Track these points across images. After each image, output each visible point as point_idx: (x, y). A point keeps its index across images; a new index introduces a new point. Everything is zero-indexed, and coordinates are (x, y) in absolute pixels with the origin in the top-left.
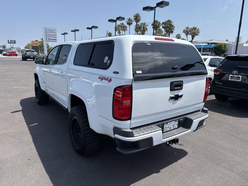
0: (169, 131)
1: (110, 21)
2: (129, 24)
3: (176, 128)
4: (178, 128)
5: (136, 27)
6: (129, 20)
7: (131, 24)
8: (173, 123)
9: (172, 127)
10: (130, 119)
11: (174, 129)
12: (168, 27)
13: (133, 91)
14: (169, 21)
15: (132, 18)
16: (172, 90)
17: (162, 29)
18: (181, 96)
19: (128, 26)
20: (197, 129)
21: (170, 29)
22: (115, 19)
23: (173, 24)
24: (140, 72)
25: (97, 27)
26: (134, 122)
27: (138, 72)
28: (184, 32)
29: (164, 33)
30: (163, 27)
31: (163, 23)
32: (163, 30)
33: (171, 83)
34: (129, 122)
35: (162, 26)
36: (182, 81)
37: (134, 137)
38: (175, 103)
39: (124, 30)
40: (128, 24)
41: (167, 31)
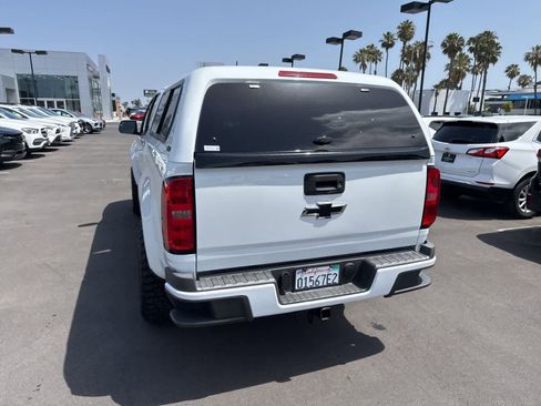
0: (311, 288)
1: (329, 41)
2: (388, 45)
3: (334, 285)
4: (340, 284)
5: (403, 51)
6: (388, 36)
7: (391, 46)
8: (324, 270)
9: (321, 279)
10: (193, 250)
11: (329, 285)
12: (482, 49)
13: (197, 191)
14: (488, 34)
15: (395, 32)
16: (308, 192)
17: (468, 53)
18: (339, 209)
19: (383, 50)
20: (392, 293)
21: (488, 53)
22: (341, 37)
23: (496, 41)
24: (216, 148)
25: (302, 57)
26: (204, 259)
27: (207, 148)
28: (527, 58)
29: (472, 63)
30: (471, 50)
31: (472, 39)
32: (471, 56)
33: (308, 177)
34: (191, 257)
35: (467, 47)
36: (343, 175)
37: (196, 291)
38: (324, 224)
39: (375, 60)
40: (383, 45)
41: (479, 58)
